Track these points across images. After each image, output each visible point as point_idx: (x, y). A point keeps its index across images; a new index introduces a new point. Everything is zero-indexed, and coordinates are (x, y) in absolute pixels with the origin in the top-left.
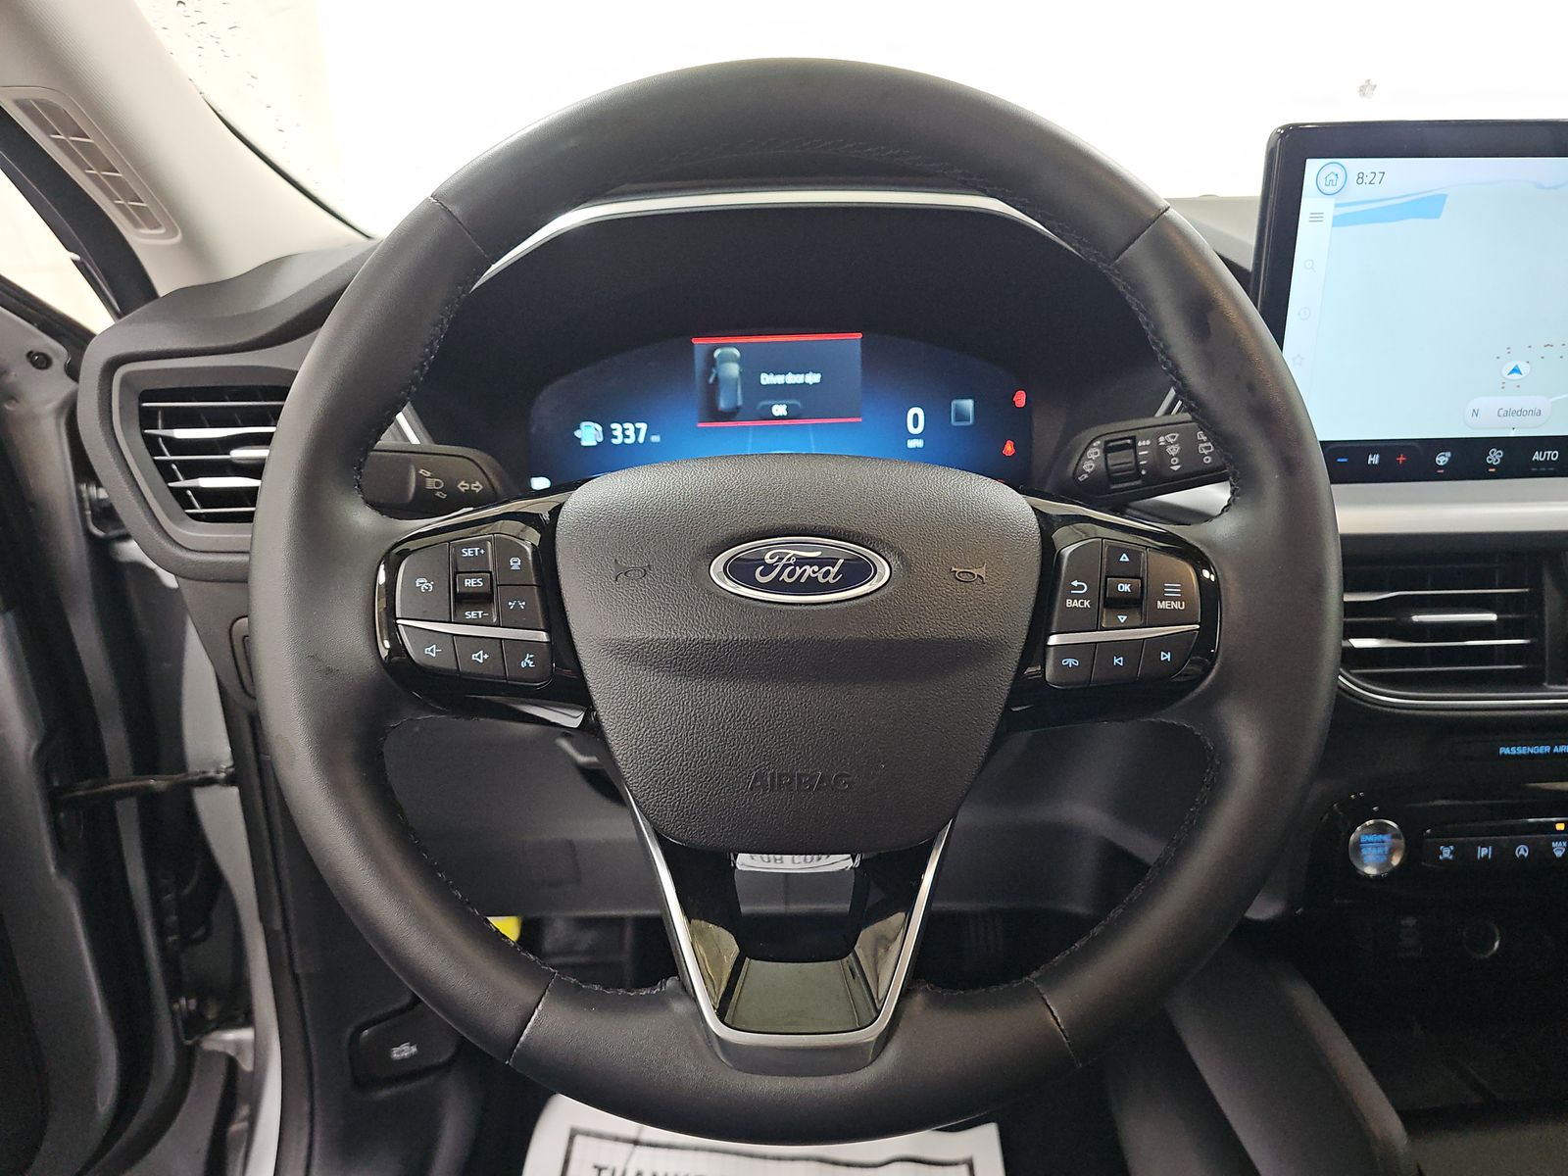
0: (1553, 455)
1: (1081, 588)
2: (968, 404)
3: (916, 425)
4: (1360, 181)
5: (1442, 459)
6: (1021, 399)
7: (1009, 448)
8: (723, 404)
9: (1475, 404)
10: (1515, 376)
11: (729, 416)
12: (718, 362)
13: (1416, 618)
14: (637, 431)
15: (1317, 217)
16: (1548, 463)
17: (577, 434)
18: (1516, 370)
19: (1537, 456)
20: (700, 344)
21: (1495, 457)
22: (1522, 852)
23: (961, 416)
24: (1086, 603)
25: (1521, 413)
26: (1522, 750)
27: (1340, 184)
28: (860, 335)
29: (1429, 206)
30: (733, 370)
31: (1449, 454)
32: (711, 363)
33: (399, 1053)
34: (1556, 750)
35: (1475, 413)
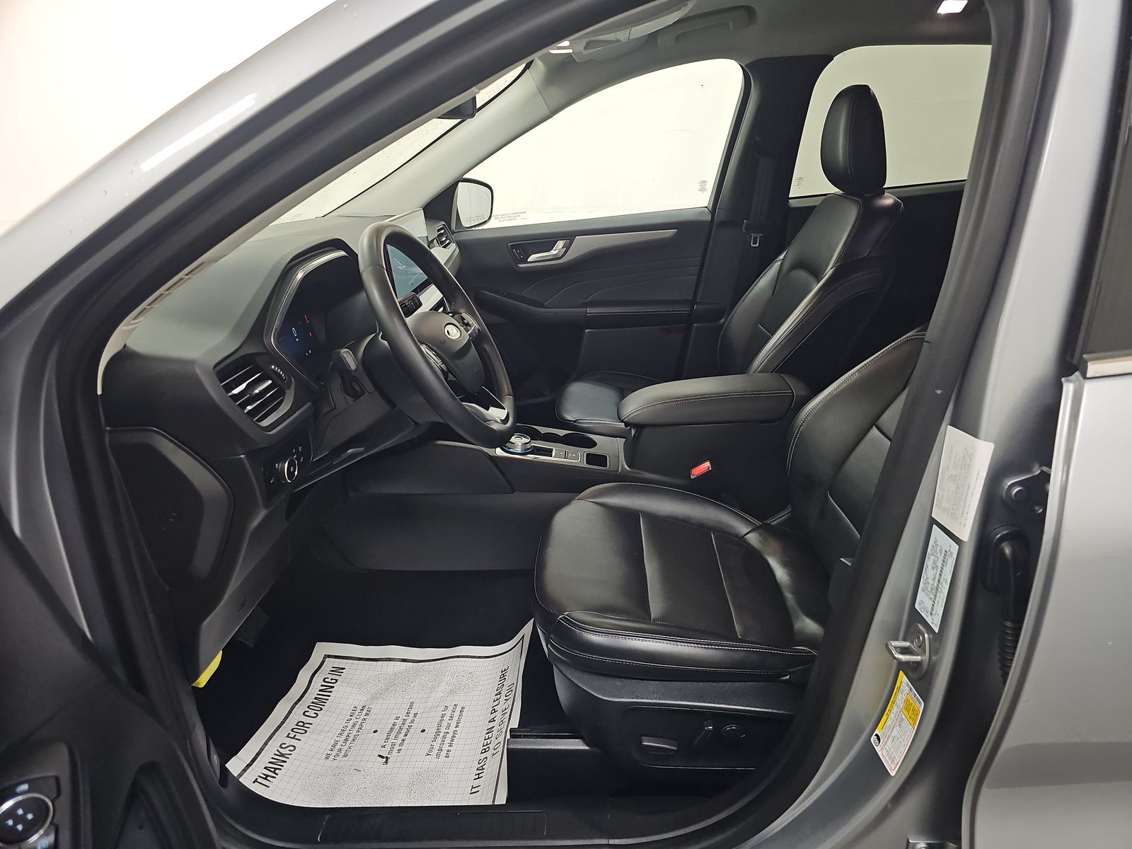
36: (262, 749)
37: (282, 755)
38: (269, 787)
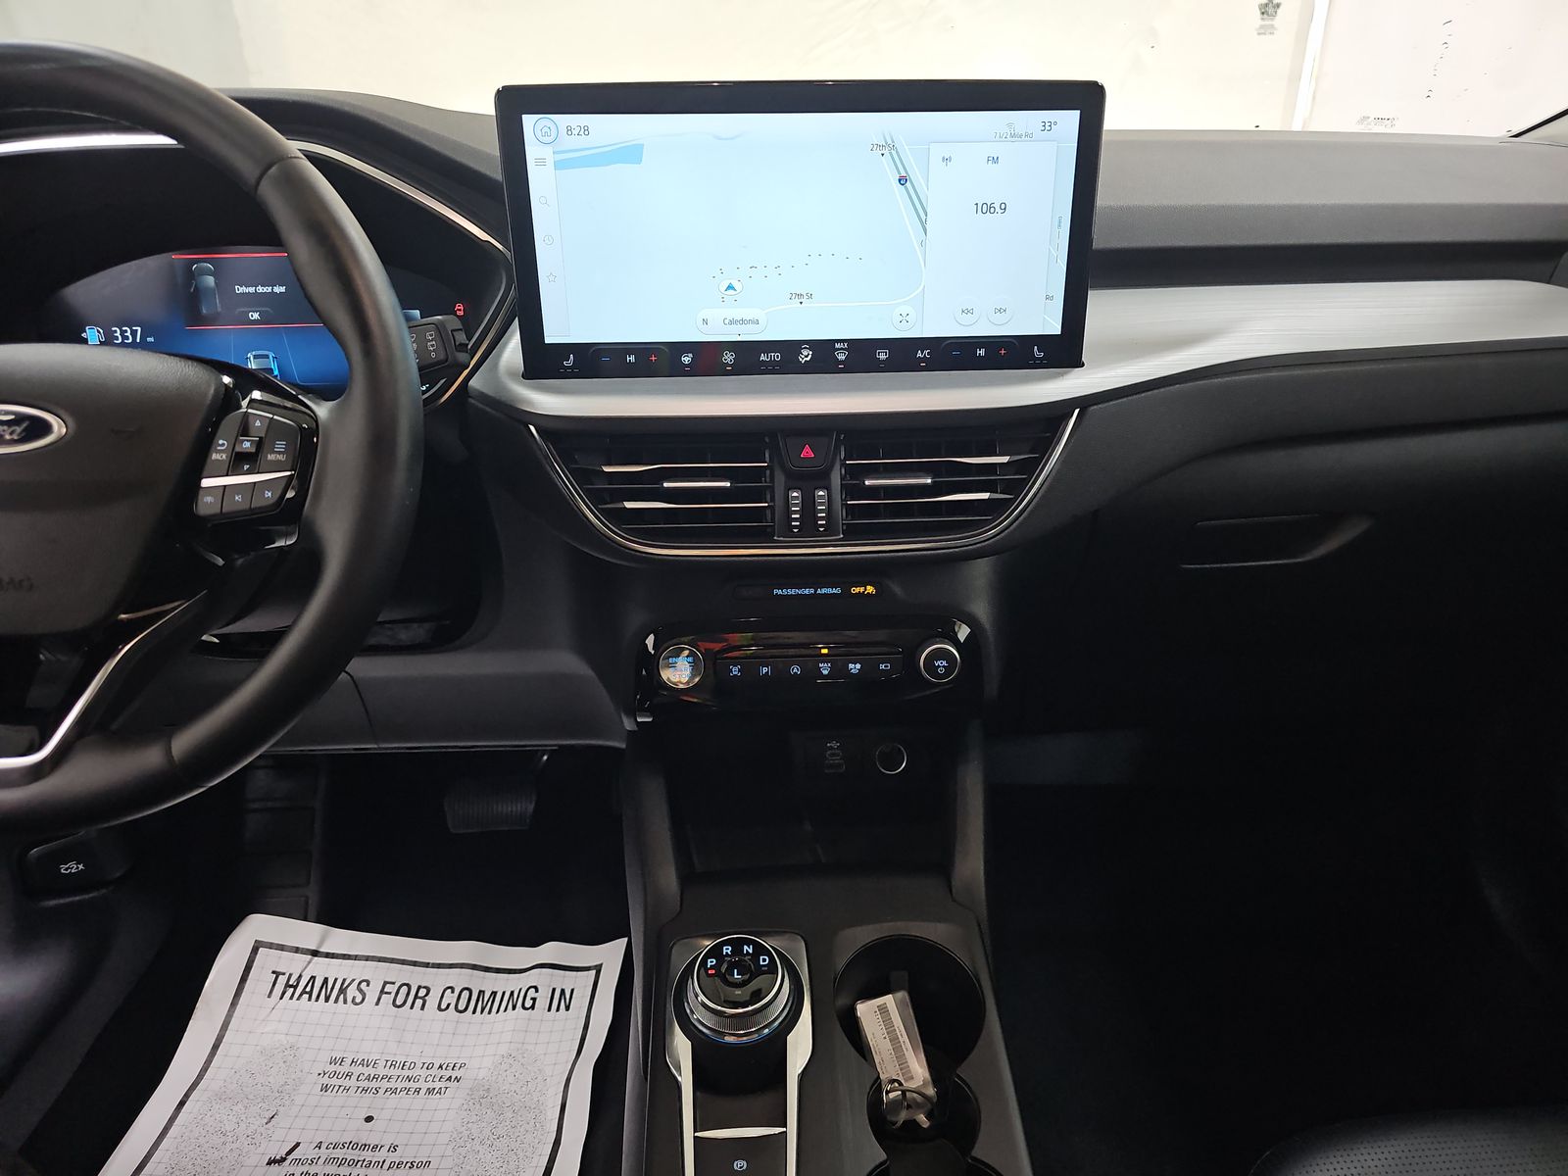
0: (776, 356)
1: (223, 445)
4: (570, 133)
5: (686, 359)
8: (205, 310)
9: (703, 314)
10: (731, 292)
11: (212, 320)
12: (196, 275)
13: (665, 485)
14: (134, 333)
15: (541, 162)
16: (772, 362)
17: (84, 335)
18: (731, 287)
19: (763, 357)
20: (179, 259)
21: (729, 357)
22: (795, 670)
24: (224, 457)
25: (743, 322)
26: (792, 592)
27: (554, 135)
29: (631, 154)
30: (210, 281)
31: (691, 355)
32: (190, 275)
33: (66, 869)
34: (819, 591)
35: (705, 322)
36: (356, 958)
37: (342, 991)
38: (269, 996)
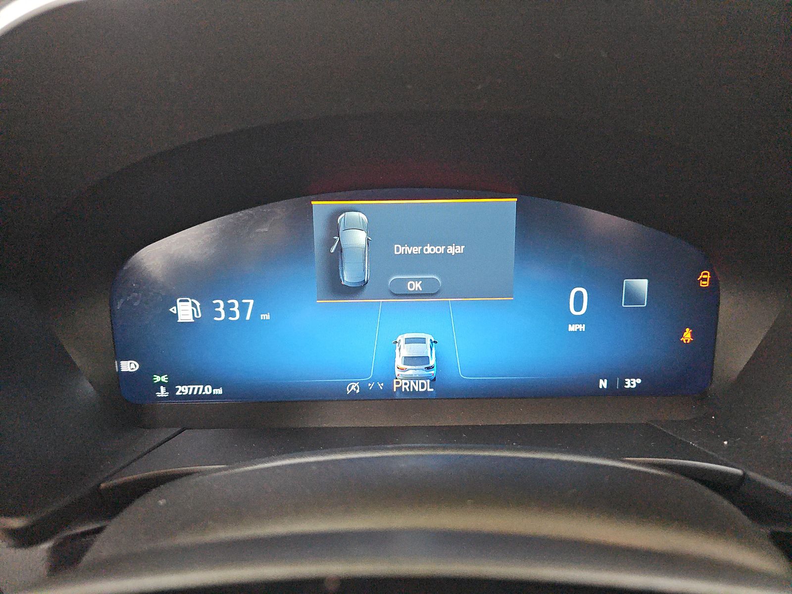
2: (642, 285)
3: (578, 307)
6: (705, 279)
7: (687, 336)
8: (348, 278)
11: (354, 291)
12: (341, 229)
14: (243, 308)
17: (173, 310)
20: (321, 207)
23: (632, 297)
28: (516, 200)
30: (360, 238)
32: (334, 228)
